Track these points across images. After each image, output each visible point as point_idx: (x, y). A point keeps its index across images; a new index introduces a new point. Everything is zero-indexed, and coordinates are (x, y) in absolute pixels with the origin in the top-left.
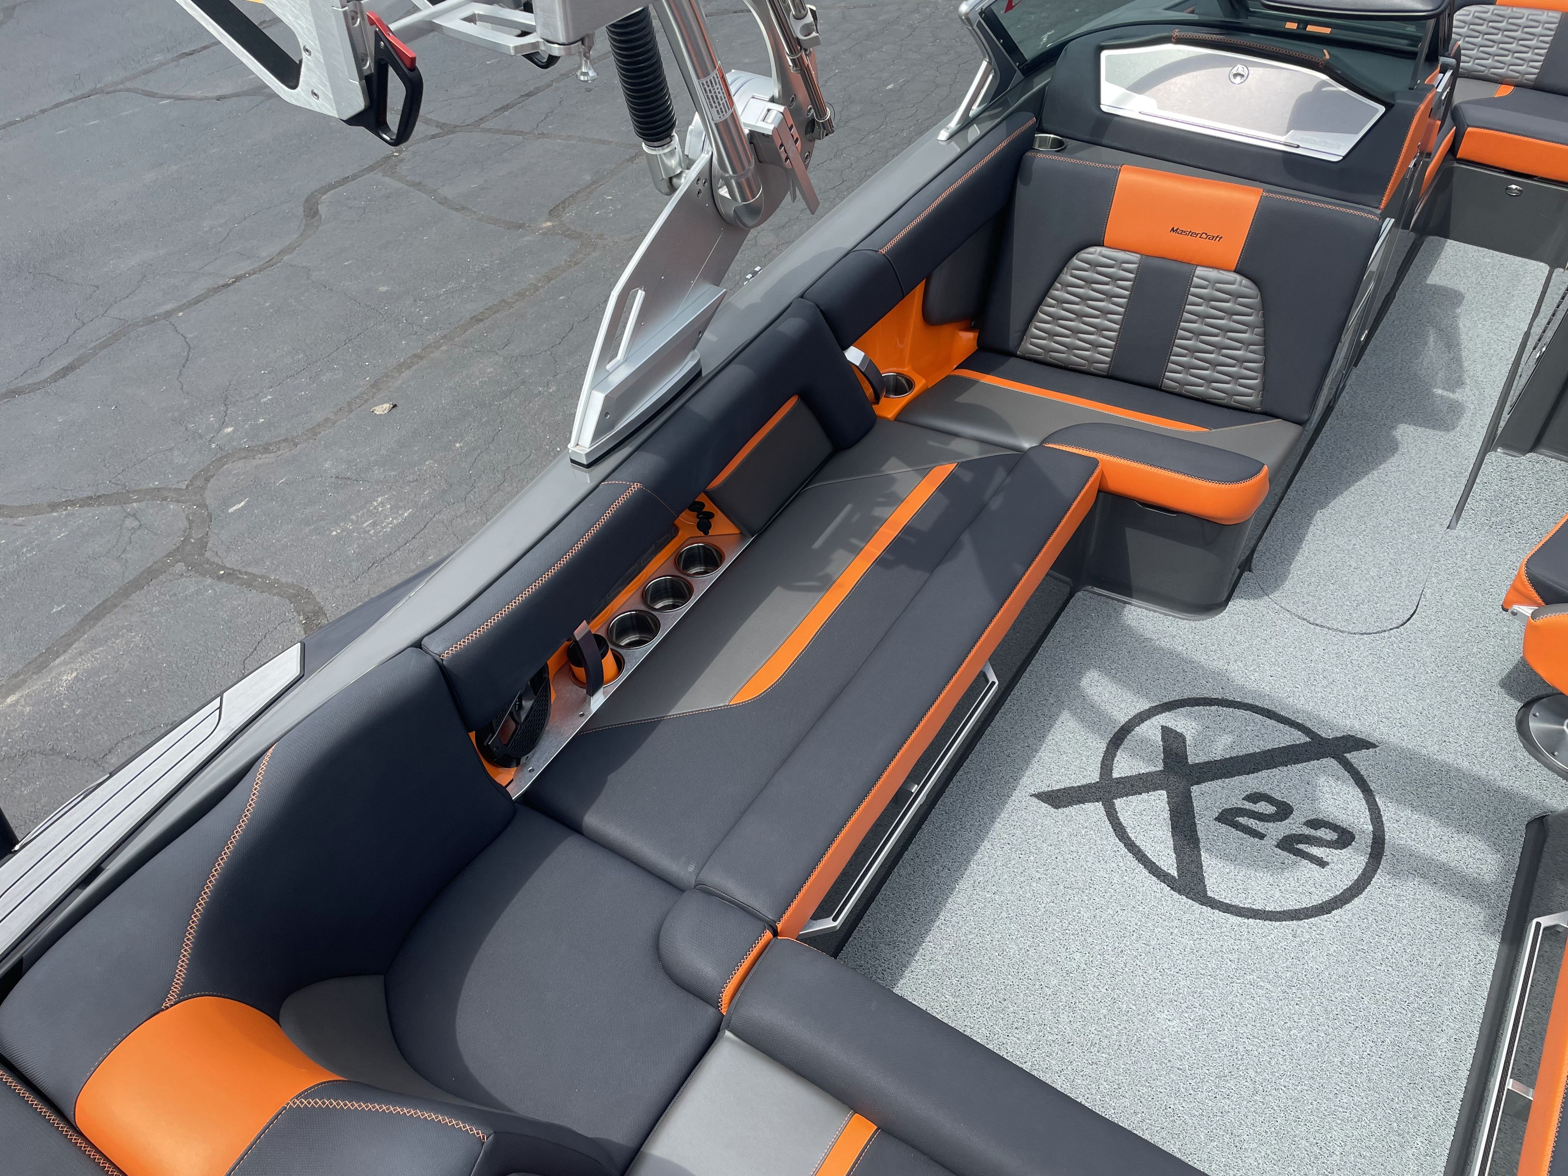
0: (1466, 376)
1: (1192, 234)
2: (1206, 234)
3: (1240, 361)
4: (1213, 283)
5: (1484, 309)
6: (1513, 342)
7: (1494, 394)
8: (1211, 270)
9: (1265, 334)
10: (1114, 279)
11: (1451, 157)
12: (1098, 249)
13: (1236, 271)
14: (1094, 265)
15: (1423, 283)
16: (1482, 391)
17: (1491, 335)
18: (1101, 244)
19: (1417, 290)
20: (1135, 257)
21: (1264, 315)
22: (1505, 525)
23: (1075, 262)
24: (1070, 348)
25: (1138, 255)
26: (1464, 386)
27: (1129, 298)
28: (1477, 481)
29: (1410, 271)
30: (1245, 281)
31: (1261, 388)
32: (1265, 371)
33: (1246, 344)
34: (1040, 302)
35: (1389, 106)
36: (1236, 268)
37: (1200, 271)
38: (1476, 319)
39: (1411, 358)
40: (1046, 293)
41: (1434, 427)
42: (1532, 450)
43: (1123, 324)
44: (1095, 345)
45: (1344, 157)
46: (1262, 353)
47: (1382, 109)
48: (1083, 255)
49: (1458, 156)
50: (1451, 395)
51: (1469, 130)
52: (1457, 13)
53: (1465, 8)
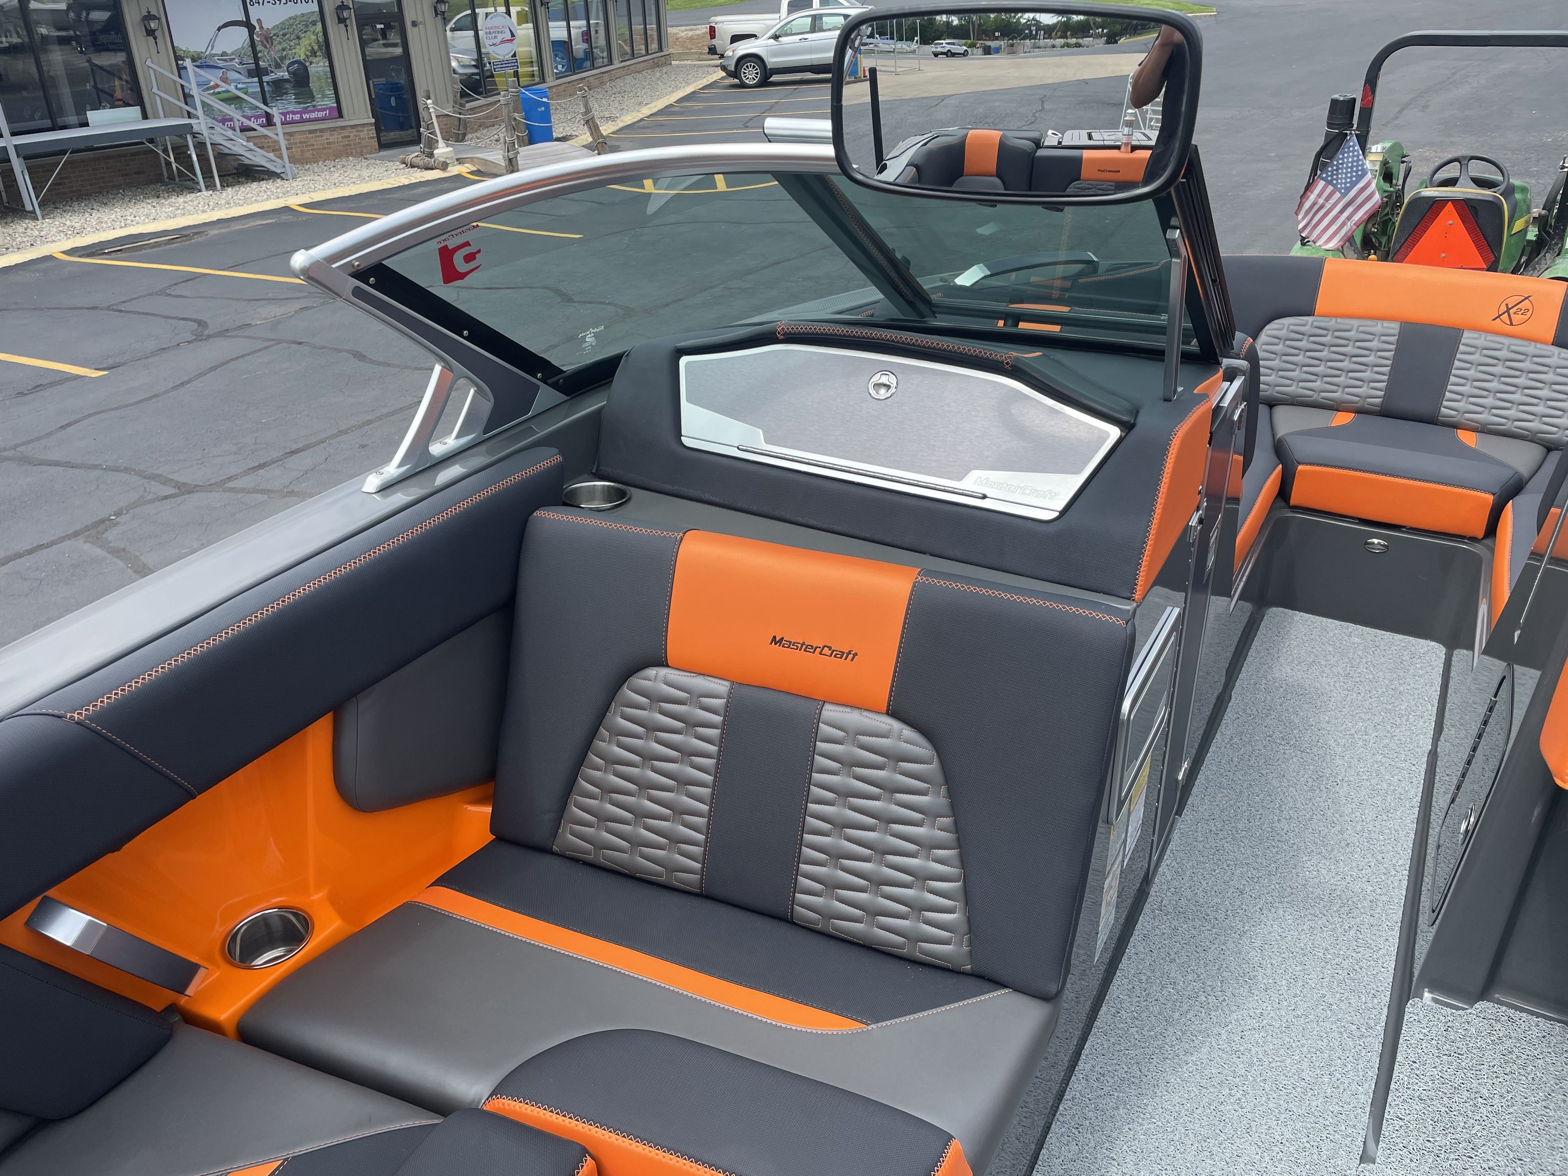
0: (1350, 831)
1: (809, 648)
2: (830, 648)
3: (922, 878)
4: (853, 734)
5: (1363, 715)
6: (1413, 768)
7: (1400, 862)
8: (848, 710)
9: (957, 828)
10: (691, 724)
11: (1283, 504)
12: (663, 671)
13: (892, 713)
14: (656, 699)
15: (1269, 677)
16: (1380, 858)
17: (1379, 757)
18: (662, 663)
20: (722, 687)
21: (950, 794)
22: (1462, 1151)
23: (626, 692)
24: (636, 843)
25: (727, 684)
27: (719, 757)
28: (1400, 1058)
30: (908, 732)
31: (964, 928)
32: (967, 896)
33: (927, 846)
34: (581, 760)
35: (1127, 427)
36: (888, 709)
37: (830, 712)
38: (1353, 732)
39: (1263, 801)
40: (587, 746)
42: (1484, 994)
43: (714, 802)
44: (675, 840)
45: (1063, 513)
46: (957, 862)
47: (1114, 432)
48: (637, 681)
49: (1292, 503)
51: (1300, 467)
52: (1267, 327)
53: (1276, 321)
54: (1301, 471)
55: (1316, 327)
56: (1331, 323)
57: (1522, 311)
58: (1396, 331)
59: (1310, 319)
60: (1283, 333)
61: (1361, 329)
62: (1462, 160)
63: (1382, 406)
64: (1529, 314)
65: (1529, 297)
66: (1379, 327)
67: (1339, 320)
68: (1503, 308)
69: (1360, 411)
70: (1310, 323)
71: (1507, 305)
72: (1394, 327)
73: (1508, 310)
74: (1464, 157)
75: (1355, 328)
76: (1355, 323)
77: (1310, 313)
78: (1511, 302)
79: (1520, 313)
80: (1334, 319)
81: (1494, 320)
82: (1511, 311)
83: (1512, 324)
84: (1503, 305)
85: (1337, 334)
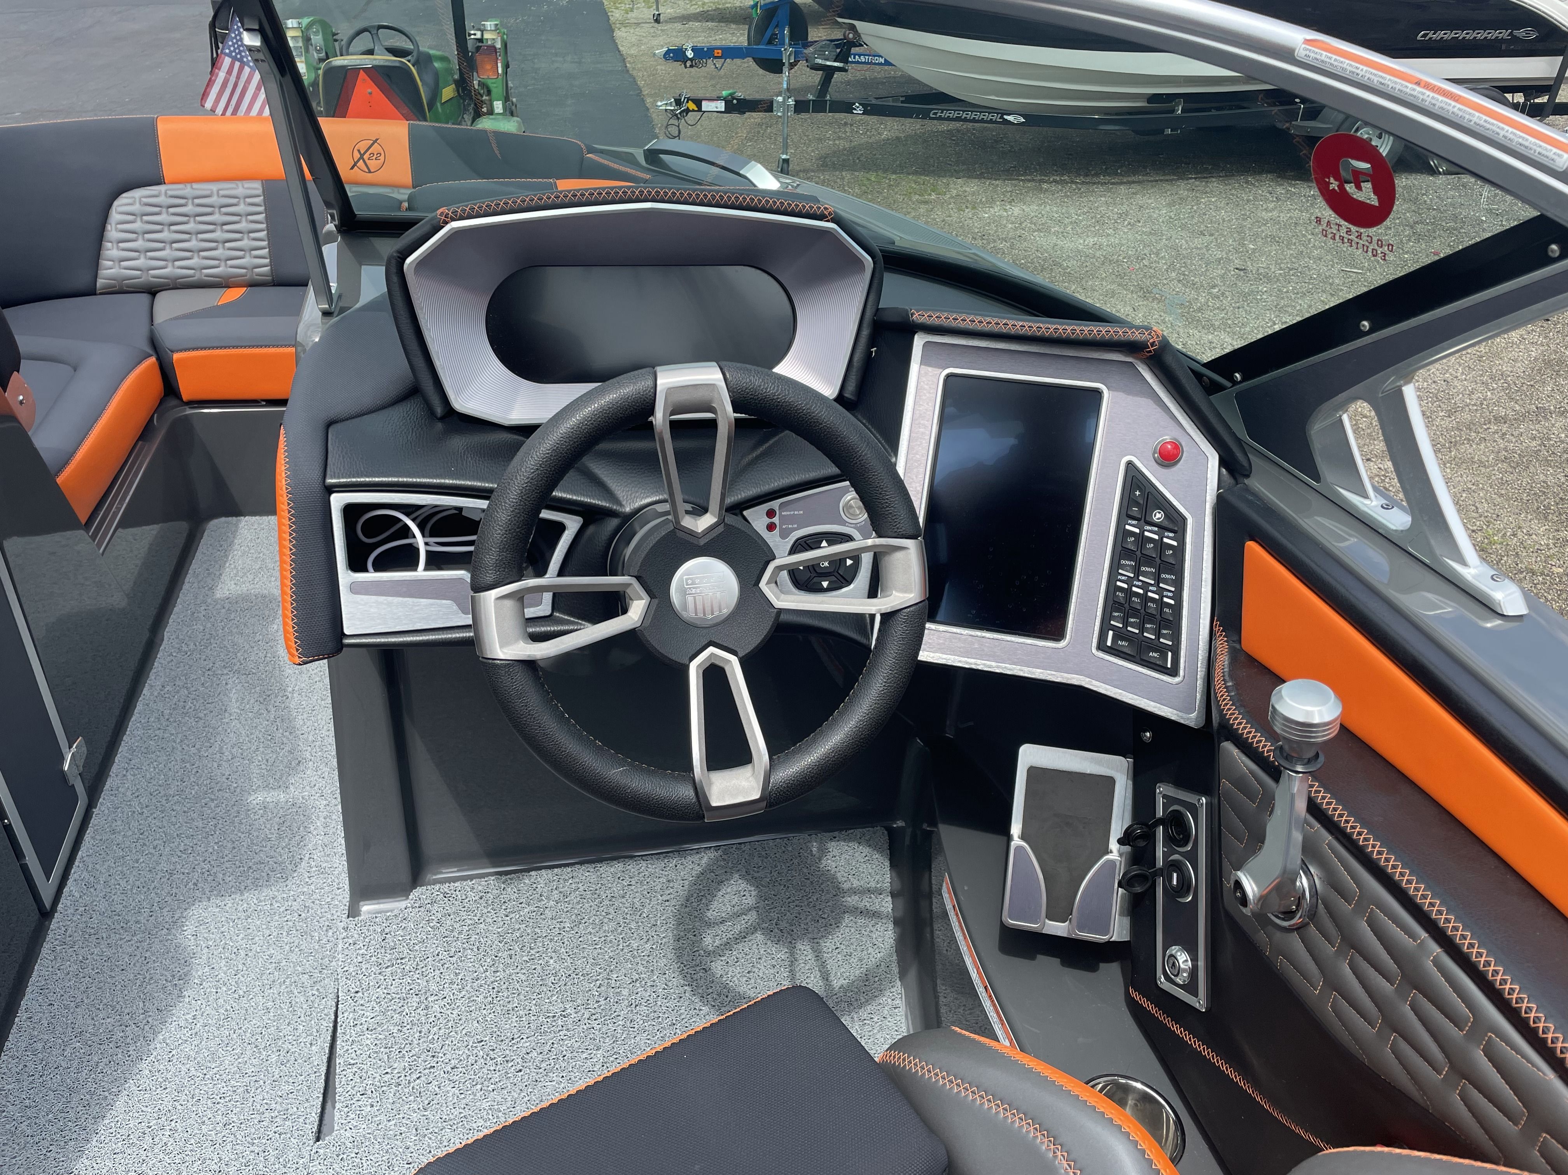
0: (302, 747)
11: (175, 402)
15: (209, 600)
19: (201, 615)
26: (302, 768)
29: (186, 586)
39: (199, 750)
41: (256, 885)
49: (184, 398)
50: (282, 797)
51: (176, 356)
52: (116, 203)
53: (124, 195)
54: (179, 360)
55: (172, 197)
56: (187, 190)
57: (375, 156)
58: (260, 192)
59: (162, 188)
60: (136, 208)
61: (221, 193)
62: (371, 30)
63: (272, 273)
64: (382, 158)
65: (377, 139)
66: (239, 189)
67: (195, 186)
68: (357, 155)
69: (253, 284)
70: (163, 192)
71: (359, 151)
72: (256, 187)
73: (362, 157)
74: (373, 27)
75: (215, 192)
76: (214, 187)
77: (159, 181)
78: (363, 146)
79: (374, 158)
80: (189, 186)
81: (352, 168)
82: (366, 157)
83: (370, 172)
84: (356, 152)
85: (197, 201)
